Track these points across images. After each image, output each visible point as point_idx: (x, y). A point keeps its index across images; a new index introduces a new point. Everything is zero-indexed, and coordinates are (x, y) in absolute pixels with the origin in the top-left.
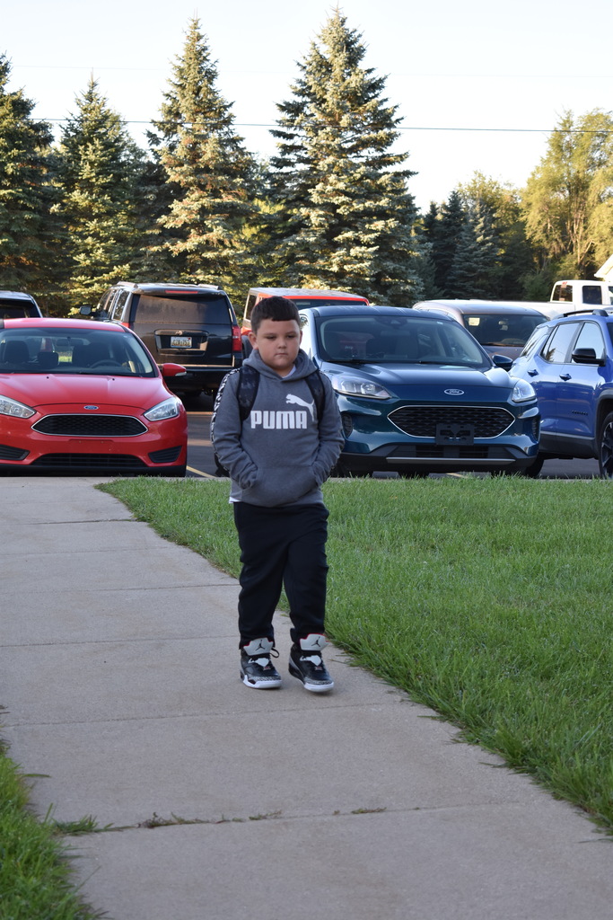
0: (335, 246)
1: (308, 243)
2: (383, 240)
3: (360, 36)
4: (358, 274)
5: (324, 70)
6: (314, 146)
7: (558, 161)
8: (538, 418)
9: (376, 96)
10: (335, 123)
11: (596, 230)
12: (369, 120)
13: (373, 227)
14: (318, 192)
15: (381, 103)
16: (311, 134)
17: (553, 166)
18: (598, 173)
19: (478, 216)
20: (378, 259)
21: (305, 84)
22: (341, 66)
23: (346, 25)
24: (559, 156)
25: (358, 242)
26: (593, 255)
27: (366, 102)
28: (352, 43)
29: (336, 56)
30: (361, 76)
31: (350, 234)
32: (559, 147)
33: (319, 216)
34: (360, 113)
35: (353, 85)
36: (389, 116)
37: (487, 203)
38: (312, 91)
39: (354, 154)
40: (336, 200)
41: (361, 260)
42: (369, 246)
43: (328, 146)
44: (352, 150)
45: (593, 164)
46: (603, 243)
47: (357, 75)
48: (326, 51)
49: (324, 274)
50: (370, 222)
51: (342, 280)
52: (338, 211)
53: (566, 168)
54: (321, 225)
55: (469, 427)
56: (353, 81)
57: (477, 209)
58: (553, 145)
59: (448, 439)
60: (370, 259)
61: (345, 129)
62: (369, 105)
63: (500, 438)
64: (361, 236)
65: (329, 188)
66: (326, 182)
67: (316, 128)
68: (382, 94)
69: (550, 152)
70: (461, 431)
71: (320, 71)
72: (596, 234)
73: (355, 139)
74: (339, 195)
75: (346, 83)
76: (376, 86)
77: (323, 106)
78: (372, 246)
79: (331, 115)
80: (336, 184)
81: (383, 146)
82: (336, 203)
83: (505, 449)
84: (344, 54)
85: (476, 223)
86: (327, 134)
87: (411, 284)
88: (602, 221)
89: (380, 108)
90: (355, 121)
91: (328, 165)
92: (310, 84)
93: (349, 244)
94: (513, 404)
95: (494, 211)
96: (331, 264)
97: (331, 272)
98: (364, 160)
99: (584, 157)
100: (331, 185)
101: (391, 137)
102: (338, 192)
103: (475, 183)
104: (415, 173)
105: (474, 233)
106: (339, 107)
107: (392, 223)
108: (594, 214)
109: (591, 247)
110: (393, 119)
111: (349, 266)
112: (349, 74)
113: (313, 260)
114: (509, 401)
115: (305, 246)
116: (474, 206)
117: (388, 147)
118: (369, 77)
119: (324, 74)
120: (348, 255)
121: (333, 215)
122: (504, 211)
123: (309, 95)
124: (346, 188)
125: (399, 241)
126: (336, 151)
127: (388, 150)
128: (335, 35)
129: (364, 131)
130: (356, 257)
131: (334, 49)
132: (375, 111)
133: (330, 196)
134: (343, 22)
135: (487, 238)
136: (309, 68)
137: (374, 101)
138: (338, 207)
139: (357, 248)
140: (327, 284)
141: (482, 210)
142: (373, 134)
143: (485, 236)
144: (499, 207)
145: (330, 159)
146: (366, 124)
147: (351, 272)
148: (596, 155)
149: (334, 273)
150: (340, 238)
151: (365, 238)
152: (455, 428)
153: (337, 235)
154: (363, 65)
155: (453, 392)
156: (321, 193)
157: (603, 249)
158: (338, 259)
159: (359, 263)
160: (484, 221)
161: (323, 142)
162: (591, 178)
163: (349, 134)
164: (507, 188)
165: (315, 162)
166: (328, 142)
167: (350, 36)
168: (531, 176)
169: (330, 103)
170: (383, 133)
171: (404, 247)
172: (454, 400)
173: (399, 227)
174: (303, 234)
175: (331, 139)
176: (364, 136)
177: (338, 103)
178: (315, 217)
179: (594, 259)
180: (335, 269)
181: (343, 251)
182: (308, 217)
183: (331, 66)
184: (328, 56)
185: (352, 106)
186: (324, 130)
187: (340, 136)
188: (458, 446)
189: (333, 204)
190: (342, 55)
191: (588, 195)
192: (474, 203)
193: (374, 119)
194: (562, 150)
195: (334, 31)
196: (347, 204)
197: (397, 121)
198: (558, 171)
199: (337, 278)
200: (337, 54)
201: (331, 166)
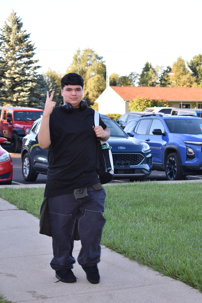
0: (15, 92)
1: (5, 91)
2: (31, 90)
3: (21, 19)
4: (23, 102)
5: (9, 31)
6: (6, 57)
7: (76, 64)
8: (151, 157)
9: (27, 40)
10: (14, 49)
11: (89, 87)
12: (25, 48)
13: (28, 85)
14: (8, 73)
15: (29, 42)
16: (5, 53)
17: (74, 66)
18: (89, 68)
19: (50, 82)
20: (30, 96)
21: (2, 35)
22: (15, 29)
23: (16, 15)
24: (76, 62)
25: (22, 91)
26: (88, 95)
27: (24, 42)
28: (19, 21)
29: (13, 26)
30: (22, 33)
31: (20, 88)
32: (76, 60)
33: (9, 81)
34: (22, 46)
35: (20, 36)
36: (32, 47)
37: (52, 78)
38: (5, 38)
39: (20, 60)
40: (15, 76)
41: (24, 97)
42: (26, 92)
43: (11, 57)
44: (19, 59)
45: (87, 65)
46: (91, 91)
47: (21, 32)
48: (10, 24)
49: (11, 102)
50: (27, 84)
51: (17, 104)
52: (15, 80)
53: (78, 66)
54: (9, 85)
55: (128, 162)
56: (20, 35)
57: (50, 80)
58: (74, 59)
59: (120, 166)
60: (27, 97)
61: (17, 51)
62: (25, 43)
63: (139, 166)
64: (24, 89)
65: (12, 72)
66: (11, 70)
67: (7, 51)
68: (29, 39)
69: (73, 61)
70: (125, 163)
71: (7, 31)
72: (89, 88)
73: (20, 55)
74: (16, 74)
75: (17, 35)
76: (27, 36)
77: (9, 43)
78: (28, 92)
79: (12, 46)
80: (14, 70)
81: (30, 57)
82: (15, 77)
83: (141, 170)
84: (16, 25)
85: (49, 84)
86: (11, 53)
87: (41, 105)
88: (91, 84)
89: (29, 44)
90: (20, 49)
91: (12, 64)
92: (4, 35)
93: (20, 91)
94: (144, 152)
95: (55, 81)
96: (13, 98)
97: (13, 101)
98: (23, 62)
99: (84, 63)
100: (13, 71)
101: (33, 54)
102: (15, 73)
103: (48, 71)
104: (41, 67)
105: (49, 88)
106: (15, 43)
107: (34, 84)
108: (89, 81)
109: (88, 93)
110: (34, 48)
111: (20, 99)
112: (18, 32)
113: (7, 97)
114: (142, 151)
115: (4, 92)
116: (48, 79)
117: (32, 58)
118: (25, 33)
119: (9, 32)
120: (19, 95)
121: (13, 81)
122: (58, 81)
123: (4, 39)
124: (18, 71)
125: (37, 90)
126: (14, 59)
127: (31, 59)
128: (13, 18)
129: (23, 52)
130: (22, 96)
131: (12, 23)
132: (27, 45)
133: (13, 74)
134: (15, 14)
135: (53, 90)
136: (3, 30)
137: (27, 41)
138: (15, 78)
139: (22, 93)
140: (12, 105)
141: (51, 80)
142: (27, 53)
143: (52, 89)
144: (56, 79)
145: (13, 62)
146: (24, 50)
147: (20, 101)
148: (88, 62)
149: (14, 101)
150: (16, 89)
151: (25, 89)
152: (123, 162)
153: (15, 88)
154: (22, 29)
155: (122, 148)
156: (9, 73)
157: (91, 93)
158: (16, 97)
159: (23, 98)
160: (52, 84)
161: (9, 56)
162: (87, 70)
163: (18, 53)
164: (58, 73)
165: (6, 63)
166: (11, 56)
167: (17, 19)
168: (67, 69)
169: (12, 42)
170: (30, 52)
171: (39, 92)
172: (122, 151)
173: (37, 85)
174: (3, 88)
175: (12, 54)
176: (24, 54)
177: (15, 42)
178: (7, 82)
179: (88, 96)
180: (15, 100)
181: (18, 94)
182: (5, 82)
183: (11, 29)
184: (10, 26)
185: (19, 43)
186: (10, 52)
187: (15, 54)
188: (124, 169)
189: (14, 77)
190: (15, 26)
191: (86, 75)
192: (48, 78)
193: (27, 48)
194: (77, 61)
195: (12, 17)
196: (19, 77)
197: (35, 48)
198: (76, 67)
199: (16, 103)
200: (14, 25)
201: (13, 64)
